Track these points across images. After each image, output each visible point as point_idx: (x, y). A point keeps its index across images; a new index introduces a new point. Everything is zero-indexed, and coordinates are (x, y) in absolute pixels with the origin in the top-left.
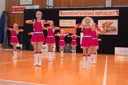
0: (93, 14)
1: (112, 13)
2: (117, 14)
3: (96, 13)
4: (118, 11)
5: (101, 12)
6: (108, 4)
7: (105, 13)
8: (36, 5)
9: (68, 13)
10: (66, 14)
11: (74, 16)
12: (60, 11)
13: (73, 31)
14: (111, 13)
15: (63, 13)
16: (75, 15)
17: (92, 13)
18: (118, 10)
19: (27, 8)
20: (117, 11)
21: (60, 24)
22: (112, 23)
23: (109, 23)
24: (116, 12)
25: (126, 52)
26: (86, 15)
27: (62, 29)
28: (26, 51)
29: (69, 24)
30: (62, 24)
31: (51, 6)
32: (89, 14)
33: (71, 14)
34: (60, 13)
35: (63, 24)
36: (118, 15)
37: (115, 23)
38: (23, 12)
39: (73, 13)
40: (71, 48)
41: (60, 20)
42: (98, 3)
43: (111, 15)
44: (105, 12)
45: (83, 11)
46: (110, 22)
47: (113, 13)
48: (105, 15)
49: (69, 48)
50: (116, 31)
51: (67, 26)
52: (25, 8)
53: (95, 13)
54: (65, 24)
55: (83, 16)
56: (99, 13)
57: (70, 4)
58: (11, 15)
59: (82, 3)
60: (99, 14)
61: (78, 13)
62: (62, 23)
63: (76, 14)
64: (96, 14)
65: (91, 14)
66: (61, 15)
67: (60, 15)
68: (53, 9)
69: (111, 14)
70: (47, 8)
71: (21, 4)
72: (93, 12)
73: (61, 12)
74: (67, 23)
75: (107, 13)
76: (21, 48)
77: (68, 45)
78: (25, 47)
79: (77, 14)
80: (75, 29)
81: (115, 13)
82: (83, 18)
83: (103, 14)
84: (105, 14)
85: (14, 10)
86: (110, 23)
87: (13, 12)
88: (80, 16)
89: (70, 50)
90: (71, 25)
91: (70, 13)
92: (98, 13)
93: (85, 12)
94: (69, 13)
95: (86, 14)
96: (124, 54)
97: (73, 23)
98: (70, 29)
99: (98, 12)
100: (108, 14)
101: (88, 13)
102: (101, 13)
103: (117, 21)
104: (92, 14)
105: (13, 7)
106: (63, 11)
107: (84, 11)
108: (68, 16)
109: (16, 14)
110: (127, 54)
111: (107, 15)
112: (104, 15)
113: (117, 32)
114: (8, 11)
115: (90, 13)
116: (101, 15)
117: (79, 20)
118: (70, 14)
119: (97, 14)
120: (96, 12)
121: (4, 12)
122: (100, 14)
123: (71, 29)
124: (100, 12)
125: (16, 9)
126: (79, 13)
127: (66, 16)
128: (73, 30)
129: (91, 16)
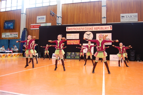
1: (107, 28)
2: (111, 29)
5: (99, 28)
6: (104, 21)
8: (49, 23)
9: (73, 29)
10: (71, 29)
11: (77, 31)
12: (67, 27)
13: (77, 42)
15: (69, 28)
17: (91, 29)
18: (111, 26)
19: (42, 25)
20: (111, 27)
21: (67, 37)
22: (107, 36)
23: (104, 36)
24: (110, 28)
27: (69, 41)
28: (41, 58)
29: (74, 37)
30: (68, 37)
31: (60, 24)
34: (67, 29)
35: (70, 37)
36: (112, 30)
37: (109, 36)
38: (38, 29)
39: (77, 29)
40: (76, 55)
41: (67, 34)
42: (96, 21)
43: (106, 30)
44: (101, 28)
49: (74, 56)
51: (72, 39)
52: (40, 25)
53: (94, 28)
54: (71, 37)
55: (85, 30)
57: (75, 22)
58: (30, 31)
59: (84, 21)
60: (97, 29)
61: (81, 29)
66: (68, 30)
67: (67, 31)
68: (62, 26)
70: (57, 25)
71: (37, 22)
73: (68, 28)
74: (72, 37)
75: (103, 28)
76: (38, 56)
77: (73, 53)
78: (40, 55)
81: (109, 28)
82: (85, 32)
85: (32, 27)
86: (106, 36)
87: (31, 29)
89: (74, 57)
90: (76, 38)
91: (75, 29)
96: (117, 59)
97: (77, 36)
101: (88, 28)
103: (111, 33)
105: (31, 25)
107: (85, 27)
108: (73, 31)
109: (34, 30)
111: (103, 30)
112: (101, 30)
113: (111, 43)
114: (27, 28)
116: (99, 30)
117: (82, 34)
121: (24, 28)
123: (76, 41)
125: (33, 26)
126: (81, 28)
127: (71, 31)
128: (77, 41)
129: (91, 30)
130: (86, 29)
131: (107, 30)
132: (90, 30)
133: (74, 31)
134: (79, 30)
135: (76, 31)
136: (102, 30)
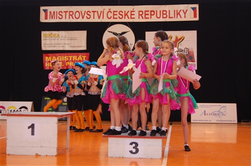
0: (131, 15)
1: (182, 13)
2: (195, 16)
3: (141, 13)
4: (196, 8)
5: (154, 11)
7: (163, 14)
9: (64, 14)
10: (58, 15)
11: (81, 20)
12: (42, 8)
13: (80, 61)
14: (178, 14)
15: (50, 12)
16: (83, 18)
17: (129, 14)
18: (197, 6)
20: (194, 9)
21: (43, 42)
22: (182, 39)
23: (173, 39)
24: (192, 12)
25: (219, 114)
26: (114, 18)
27: (50, 58)
29: (67, 42)
30: (48, 42)
32: (121, 17)
33: (73, 16)
34: (42, 14)
35: (53, 42)
36: (197, 19)
37: (189, 40)
39: (77, 13)
41: (43, 33)
43: (179, 19)
44: (163, 11)
45: (104, 7)
46: (177, 37)
47: (185, 13)
48: (163, 18)
50: (192, 61)
51: (61, 49)
53: (136, 14)
54: (56, 42)
55: (106, 20)
56: (147, 13)
60: (149, 16)
61: (92, 14)
62: (50, 41)
63: (86, 15)
64: (141, 15)
65: (126, 15)
66: (46, 18)
67: (43, 19)
69: (179, 16)
72: (131, 12)
73: (45, 11)
74: (63, 42)
75: (168, 14)
79: (89, 17)
80: (84, 57)
81: (188, 13)
83: (158, 16)
84: (165, 16)
86: (178, 40)
88: (97, 20)
90: (74, 47)
91: (71, 13)
92: (145, 14)
93: (112, 11)
94: (68, 14)
95: (114, 15)
96: (214, 119)
97: (80, 40)
98: (71, 57)
99: (145, 11)
100: (172, 15)
101: (117, 13)
102: (152, 13)
103: (195, 32)
104: (130, 17)
106: (51, 9)
107: (107, 8)
108: (63, 20)
110: (221, 121)
111: (168, 20)
112: (161, 20)
113: (196, 63)
115: (123, 14)
116: (154, 19)
118: (70, 15)
119: (143, 15)
120: (139, 11)
122: (151, 15)
123: (75, 58)
124: (151, 11)
126: (94, 12)
127: (58, 20)
128: (80, 58)
129: (127, 20)
130: (110, 15)
131: (183, 19)
132: (123, 20)
133: (68, 20)
134: (85, 20)
135: (75, 20)
136: (164, 20)
